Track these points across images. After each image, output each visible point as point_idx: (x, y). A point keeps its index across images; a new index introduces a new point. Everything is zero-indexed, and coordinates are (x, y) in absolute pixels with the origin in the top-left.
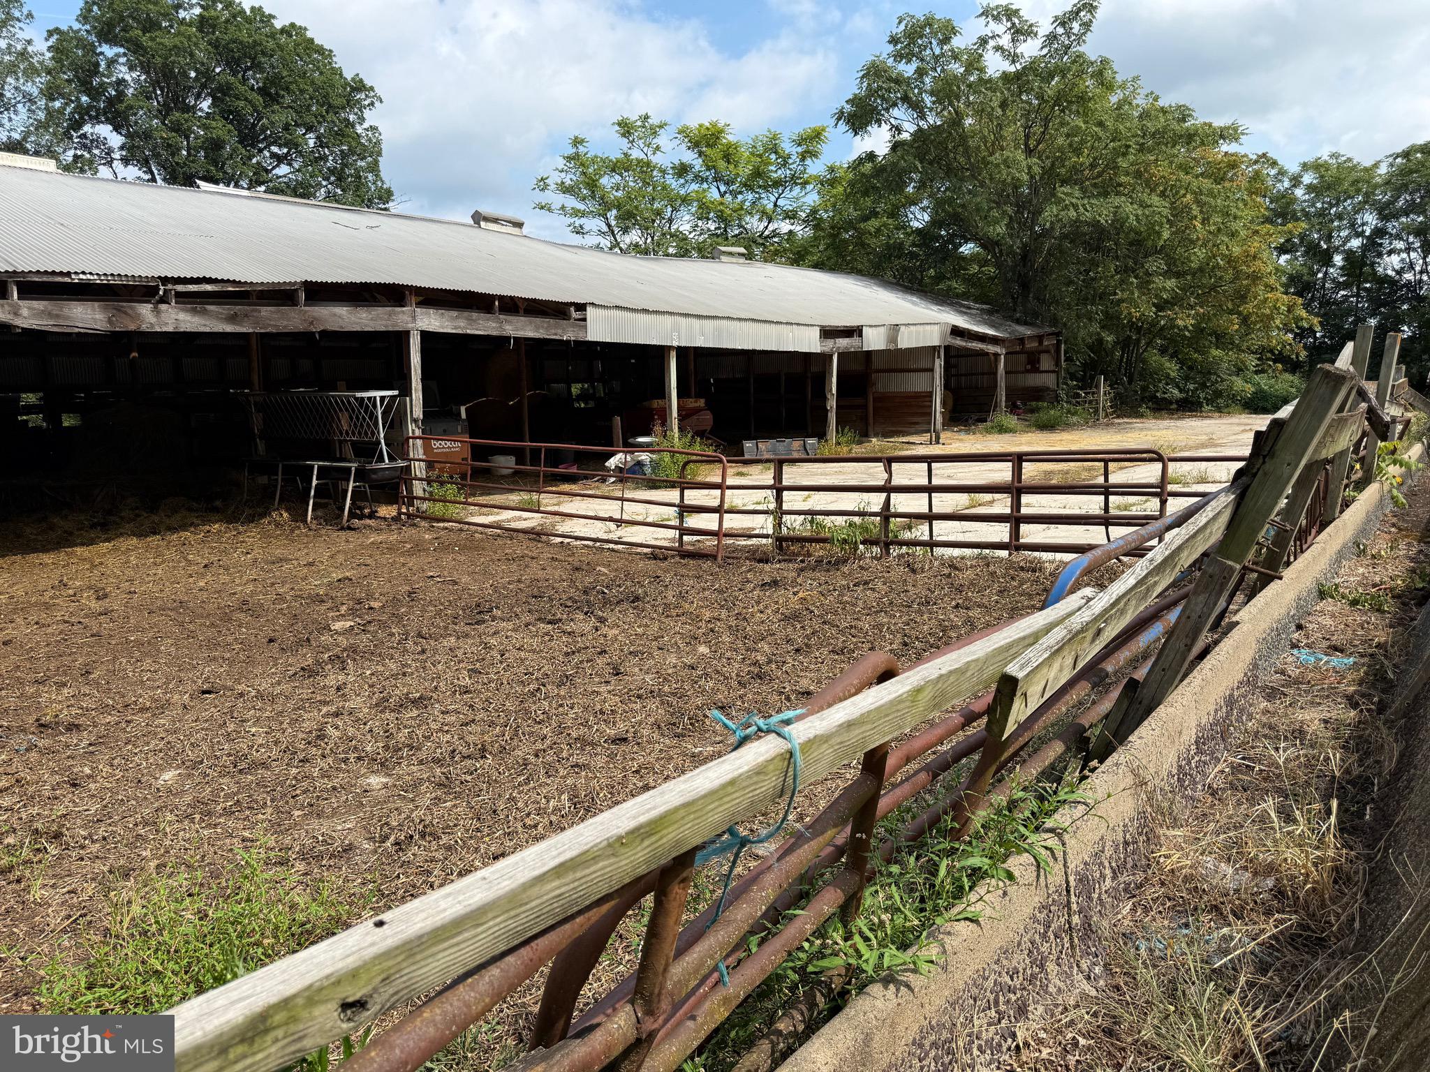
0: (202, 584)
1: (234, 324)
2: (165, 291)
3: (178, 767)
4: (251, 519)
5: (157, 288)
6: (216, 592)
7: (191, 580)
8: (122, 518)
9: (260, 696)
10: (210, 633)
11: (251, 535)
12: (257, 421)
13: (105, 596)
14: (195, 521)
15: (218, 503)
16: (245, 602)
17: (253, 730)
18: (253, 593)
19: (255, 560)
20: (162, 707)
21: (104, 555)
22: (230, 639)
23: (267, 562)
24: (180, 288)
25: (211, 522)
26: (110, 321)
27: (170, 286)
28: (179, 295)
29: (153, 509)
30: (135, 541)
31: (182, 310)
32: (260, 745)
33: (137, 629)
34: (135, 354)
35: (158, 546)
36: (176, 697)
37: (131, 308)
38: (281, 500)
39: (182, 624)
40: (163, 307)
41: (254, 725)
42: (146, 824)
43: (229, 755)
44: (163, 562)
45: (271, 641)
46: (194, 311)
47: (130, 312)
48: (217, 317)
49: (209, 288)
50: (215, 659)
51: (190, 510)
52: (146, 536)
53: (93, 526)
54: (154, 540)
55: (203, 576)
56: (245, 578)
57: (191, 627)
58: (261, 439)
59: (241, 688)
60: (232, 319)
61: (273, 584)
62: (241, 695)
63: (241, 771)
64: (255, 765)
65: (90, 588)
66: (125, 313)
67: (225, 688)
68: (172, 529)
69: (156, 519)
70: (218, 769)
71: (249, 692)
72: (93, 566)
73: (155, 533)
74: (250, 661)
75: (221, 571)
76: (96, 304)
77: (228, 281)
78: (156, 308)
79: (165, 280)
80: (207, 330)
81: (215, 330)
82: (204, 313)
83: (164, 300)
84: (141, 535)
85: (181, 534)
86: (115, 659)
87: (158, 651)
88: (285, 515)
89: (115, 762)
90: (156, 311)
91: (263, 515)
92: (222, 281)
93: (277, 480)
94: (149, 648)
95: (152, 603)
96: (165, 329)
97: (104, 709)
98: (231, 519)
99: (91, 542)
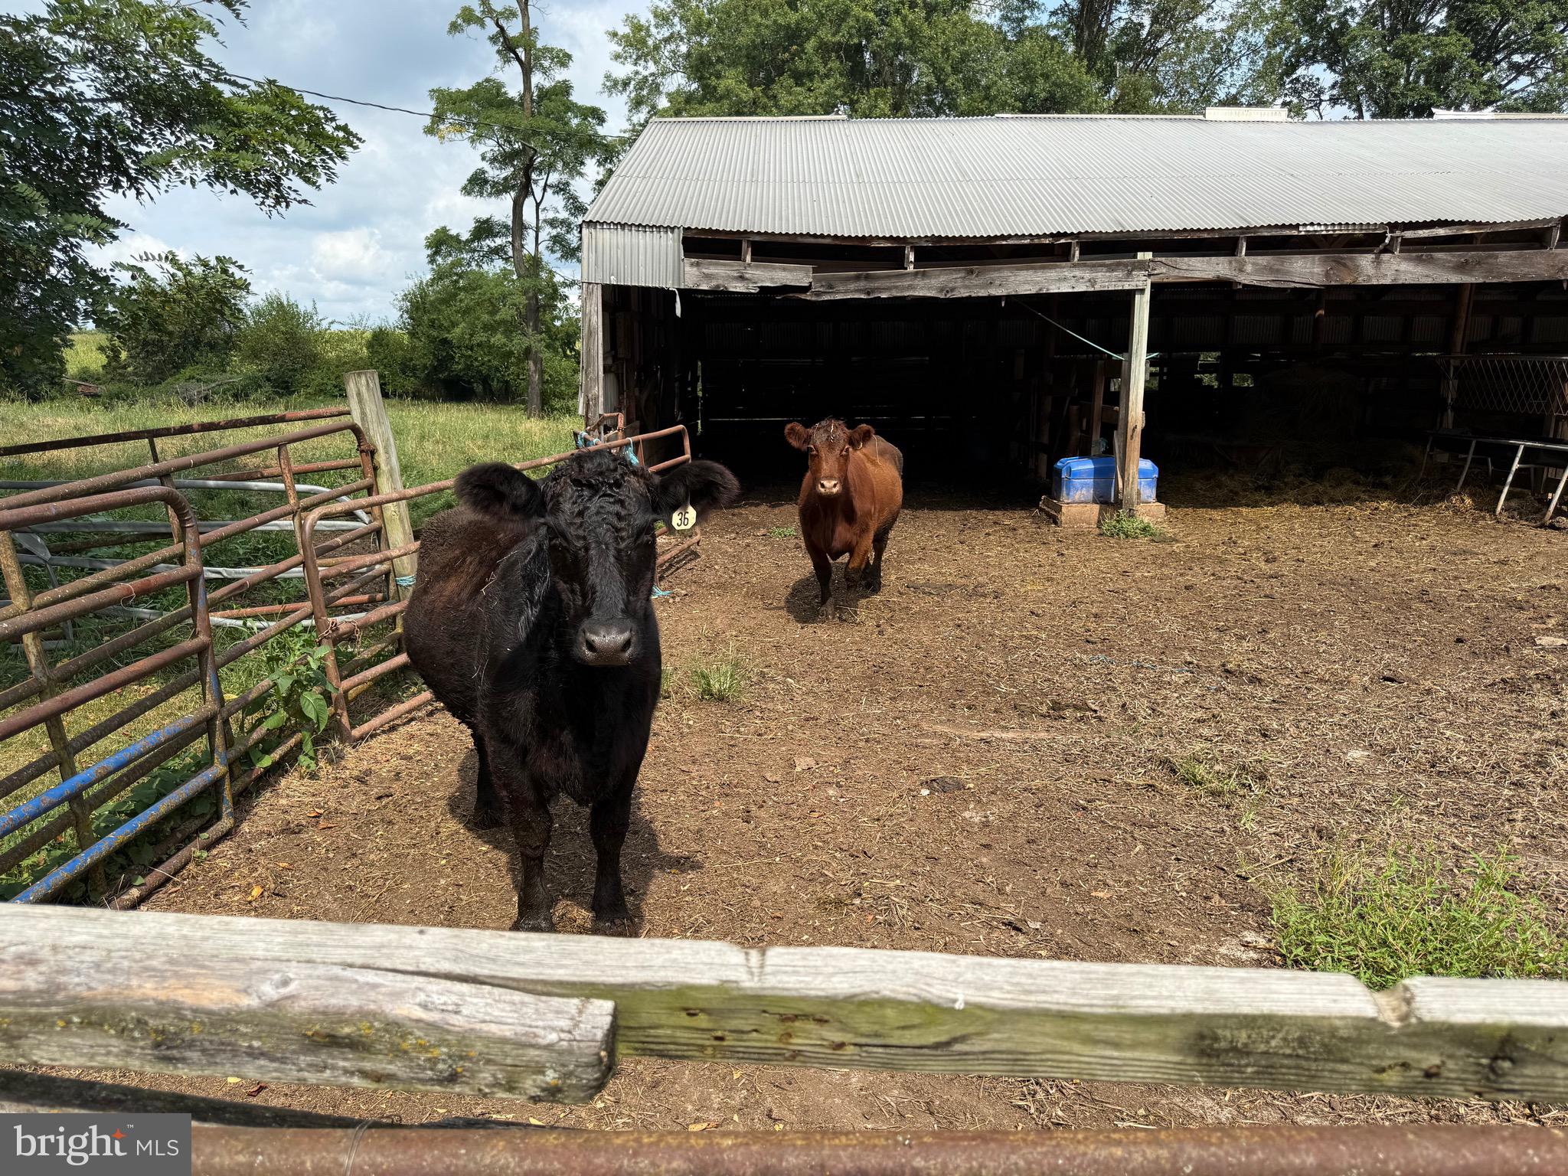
0: (1373, 564)
1: (1462, 273)
2: (1392, 238)
3: (1365, 748)
4: (1424, 502)
5: (1383, 236)
6: (1389, 575)
7: (1360, 558)
8: (1286, 484)
9: (1450, 698)
10: (1387, 617)
11: (1426, 519)
12: (1451, 390)
13: (1274, 559)
14: (1362, 496)
15: (1388, 479)
16: (1424, 592)
17: (1448, 733)
18: (1432, 584)
19: (1433, 548)
20: (1342, 684)
21: (1269, 518)
22: (1410, 629)
23: (1447, 552)
24: (1409, 234)
25: (1378, 498)
26: (1327, 275)
27: (1398, 233)
28: (1406, 242)
29: (1317, 477)
30: (1297, 508)
31: (1405, 259)
32: (1461, 752)
33: (1308, 598)
34: (1322, 312)
35: (1322, 518)
36: (1355, 676)
37: (1351, 259)
38: (1466, 483)
39: (1355, 603)
40: (1386, 257)
41: (1446, 727)
42: (1341, 795)
43: (1426, 752)
44: (1329, 534)
45: (1459, 640)
46: (1419, 260)
47: (1349, 263)
48: (1443, 266)
49: (1441, 232)
50: (1394, 646)
51: (1357, 483)
52: (1310, 505)
53: (1258, 489)
54: (1317, 510)
55: (1373, 556)
56: (1422, 566)
57: (1366, 607)
58: (1453, 408)
59: (1428, 684)
60: (1461, 268)
61: (1456, 578)
62: (1429, 692)
63: (1439, 773)
64: (1454, 771)
65: (1258, 549)
66: (1345, 265)
67: (1410, 680)
68: (1338, 502)
69: (1321, 488)
70: (1413, 764)
71: (1437, 691)
72: (1259, 529)
73: (1319, 503)
74: (1434, 657)
75: (1394, 553)
76: (1317, 257)
77: (1467, 222)
78: (1377, 258)
79: (1394, 226)
80: (1429, 281)
81: (1438, 281)
82: (1430, 261)
83: (1388, 250)
84: (1305, 504)
85: (1347, 507)
86: (1288, 624)
87: (1332, 625)
88: (1468, 501)
89: (1302, 724)
90: (1378, 262)
91: (1441, 498)
92: (1460, 223)
93: (1465, 460)
94: (1321, 620)
95: (1322, 576)
96: (1383, 282)
97: (1284, 671)
98: (1403, 498)
99: (1255, 504)
